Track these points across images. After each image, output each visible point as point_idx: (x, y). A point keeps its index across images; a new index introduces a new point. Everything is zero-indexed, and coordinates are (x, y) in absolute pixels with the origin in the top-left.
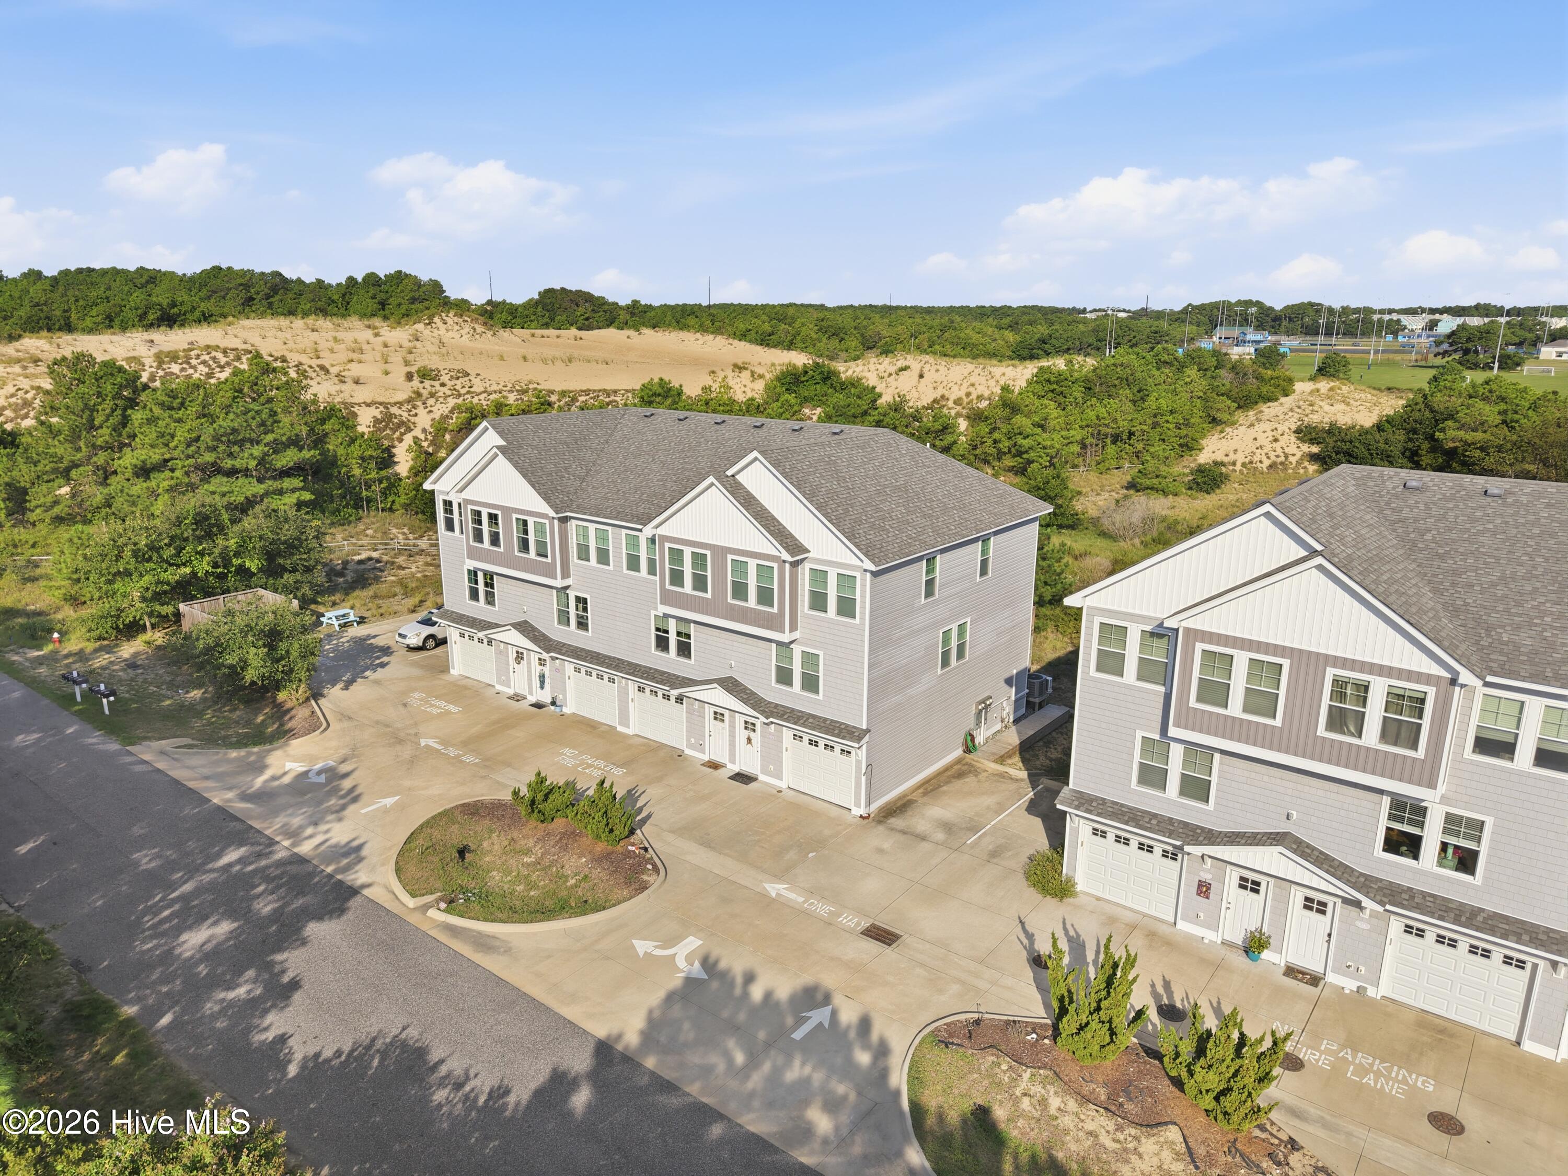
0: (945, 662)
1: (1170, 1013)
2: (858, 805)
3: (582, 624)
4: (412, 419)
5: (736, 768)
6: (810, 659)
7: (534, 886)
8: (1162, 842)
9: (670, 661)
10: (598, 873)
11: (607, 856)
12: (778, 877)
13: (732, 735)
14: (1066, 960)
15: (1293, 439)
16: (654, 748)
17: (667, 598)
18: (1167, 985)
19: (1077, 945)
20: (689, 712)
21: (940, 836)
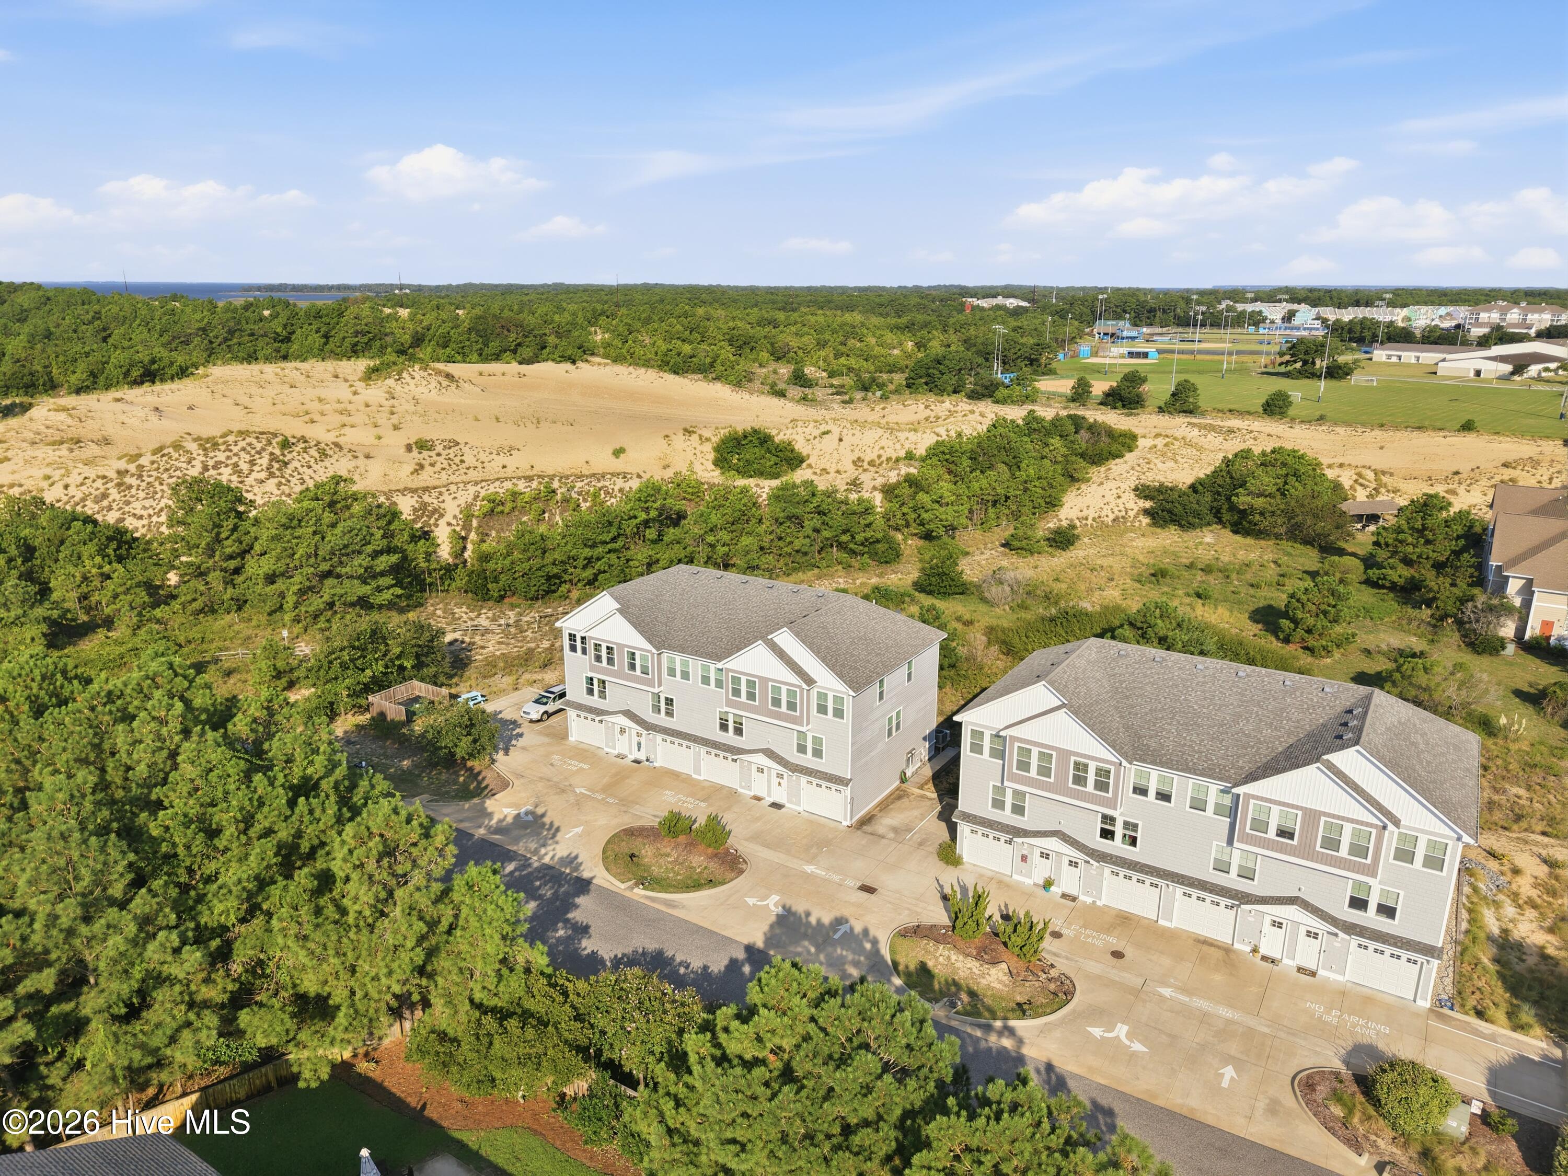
0: (890, 734)
1: (1006, 917)
2: (845, 819)
3: (669, 713)
4: (442, 505)
5: (772, 800)
6: (817, 741)
7: (678, 874)
8: (1004, 837)
9: (729, 737)
10: (712, 865)
11: (716, 855)
12: (809, 862)
13: (769, 782)
14: (959, 896)
15: (1132, 495)
16: (718, 789)
17: (729, 703)
18: (1006, 906)
19: (964, 889)
20: (741, 767)
21: (892, 835)
